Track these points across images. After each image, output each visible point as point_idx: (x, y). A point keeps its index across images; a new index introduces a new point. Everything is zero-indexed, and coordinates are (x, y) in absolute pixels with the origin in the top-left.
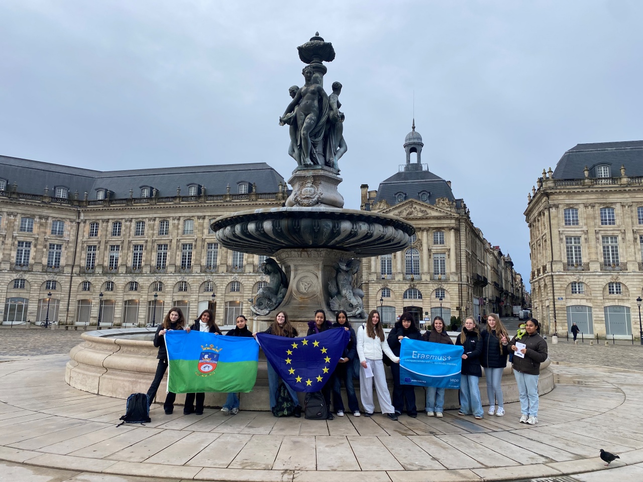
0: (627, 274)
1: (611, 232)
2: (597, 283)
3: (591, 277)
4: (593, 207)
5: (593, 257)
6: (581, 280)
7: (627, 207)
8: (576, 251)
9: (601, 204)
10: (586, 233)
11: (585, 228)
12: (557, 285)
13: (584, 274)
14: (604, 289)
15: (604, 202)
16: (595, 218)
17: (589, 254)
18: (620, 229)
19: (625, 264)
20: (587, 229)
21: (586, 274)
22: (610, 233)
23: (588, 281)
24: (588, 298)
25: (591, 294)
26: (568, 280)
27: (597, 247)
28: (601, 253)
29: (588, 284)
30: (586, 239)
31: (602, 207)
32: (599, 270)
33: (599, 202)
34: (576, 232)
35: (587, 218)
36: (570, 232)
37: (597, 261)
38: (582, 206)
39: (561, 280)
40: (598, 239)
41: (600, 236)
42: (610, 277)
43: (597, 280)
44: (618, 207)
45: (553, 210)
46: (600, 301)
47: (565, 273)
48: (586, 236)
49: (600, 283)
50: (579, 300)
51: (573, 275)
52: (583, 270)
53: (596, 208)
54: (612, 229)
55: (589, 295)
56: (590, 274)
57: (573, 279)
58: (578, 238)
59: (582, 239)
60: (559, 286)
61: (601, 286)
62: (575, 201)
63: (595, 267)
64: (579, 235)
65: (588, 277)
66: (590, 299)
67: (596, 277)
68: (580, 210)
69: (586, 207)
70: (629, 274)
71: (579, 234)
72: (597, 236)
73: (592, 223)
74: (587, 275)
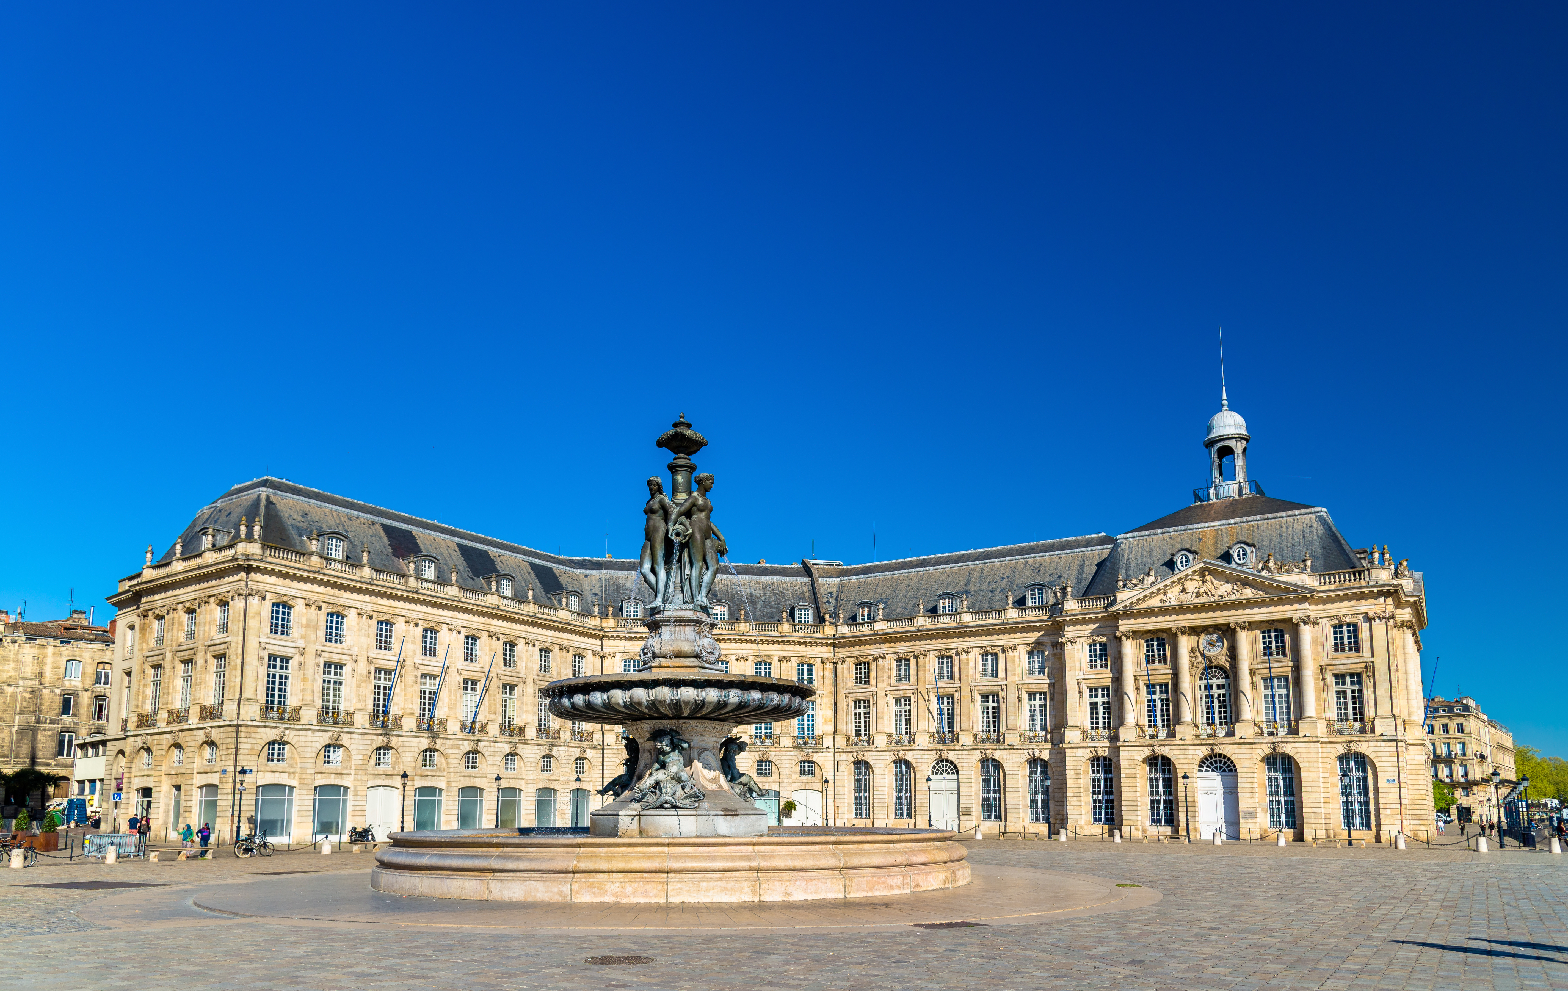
0: (352, 730)
1: (337, 656)
2: (309, 744)
3: (301, 733)
4: (319, 607)
5: (308, 698)
6: (285, 739)
7: (364, 617)
8: (280, 683)
9: (329, 604)
10: (302, 651)
11: (301, 644)
12: (245, 746)
13: (292, 726)
14: (318, 754)
15: (335, 602)
16: (317, 628)
18: (351, 652)
19: (351, 714)
20: (304, 646)
21: (296, 727)
22: (336, 658)
23: (297, 738)
24: (290, 770)
25: (296, 763)
26: (264, 736)
27: (314, 680)
28: (319, 692)
29: (294, 746)
30: (299, 664)
31: (330, 610)
32: (314, 722)
33: (327, 600)
34: (287, 649)
35: (303, 626)
36: (277, 648)
37: (312, 705)
38: (301, 603)
39: (253, 735)
40: (317, 665)
41: (321, 661)
42: (330, 733)
43: (310, 739)
44: (351, 614)
45: (254, 601)
46: (309, 777)
47: (263, 724)
48: (301, 658)
49: (313, 744)
50: (275, 774)
51: (274, 727)
52: (289, 719)
53: (322, 610)
54: (337, 650)
55: (294, 764)
56: (299, 726)
57: (271, 734)
58: (286, 660)
59: (294, 664)
60: (249, 746)
61: (313, 749)
62: (292, 592)
63: (309, 715)
64: (289, 655)
65: (296, 733)
66: (293, 772)
67: (310, 733)
68: (296, 608)
70: (357, 731)
71: (289, 652)
72: (317, 660)
73: (313, 637)
74: (296, 730)
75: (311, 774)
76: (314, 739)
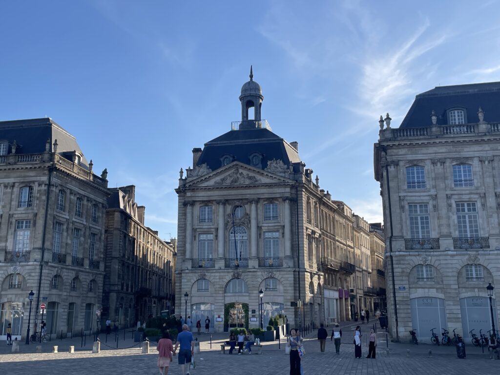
0: (488, 252)
1: (468, 197)
2: (450, 266)
3: (441, 258)
4: (443, 163)
5: (445, 231)
6: (428, 262)
7: (486, 162)
8: (422, 223)
9: (453, 159)
10: (435, 197)
11: (433, 192)
13: (432, 253)
14: (459, 273)
15: (458, 156)
16: (445, 178)
17: (439, 226)
18: (479, 192)
19: (486, 239)
20: (436, 193)
21: (435, 253)
22: (466, 198)
23: (438, 263)
24: (438, 286)
25: (442, 281)
26: (411, 263)
27: (449, 218)
28: (454, 225)
29: (438, 268)
30: (434, 206)
31: (455, 163)
32: (452, 248)
33: (450, 156)
34: (422, 198)
35: (435, 179)
36: (414, 198)
37: (449, 235)
38: (428, 163)
39: (402, 262)
40: (450, 205)
41: (453, 202)
42: (467, 257)
43: (450, 262)
44: (476, 163)
45: (392, 169)
46: (453, 291)
47: (408, 253)
48: (435, 203)
49: (454, 266)
50: (426, 290)
51: (419, 255)
52: (432, 248)
53: (447, 164)
54: (468, 192)
55: (441, 283)
56: (440, 253)
57: (418, 260)
58: (424, 205)
59: (430, 207)
60: (400, 270)
61: (455, 270)
62: (419, 157)
63: (447, 244)
64: (425, 201)
65: (438, 258)
66: (441, 288)
67: (449, 257)
68: (426, 168)
69: (434, 163)
70: (491, 252)
71: (426, 199)
72: (449, 202)
73: (442, 185)
74: (437, 256)
75: (455, 289)
76: (455, 262)
